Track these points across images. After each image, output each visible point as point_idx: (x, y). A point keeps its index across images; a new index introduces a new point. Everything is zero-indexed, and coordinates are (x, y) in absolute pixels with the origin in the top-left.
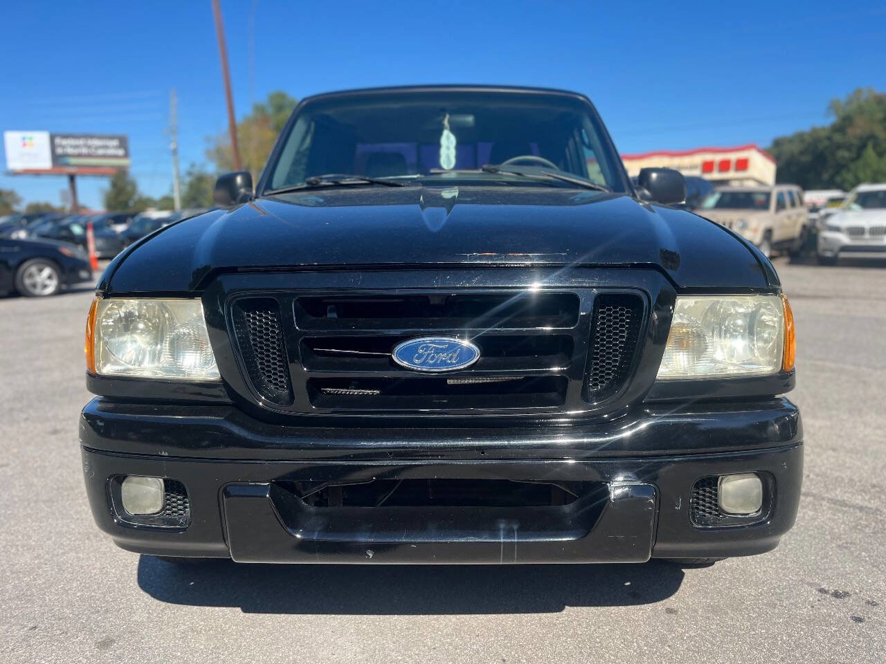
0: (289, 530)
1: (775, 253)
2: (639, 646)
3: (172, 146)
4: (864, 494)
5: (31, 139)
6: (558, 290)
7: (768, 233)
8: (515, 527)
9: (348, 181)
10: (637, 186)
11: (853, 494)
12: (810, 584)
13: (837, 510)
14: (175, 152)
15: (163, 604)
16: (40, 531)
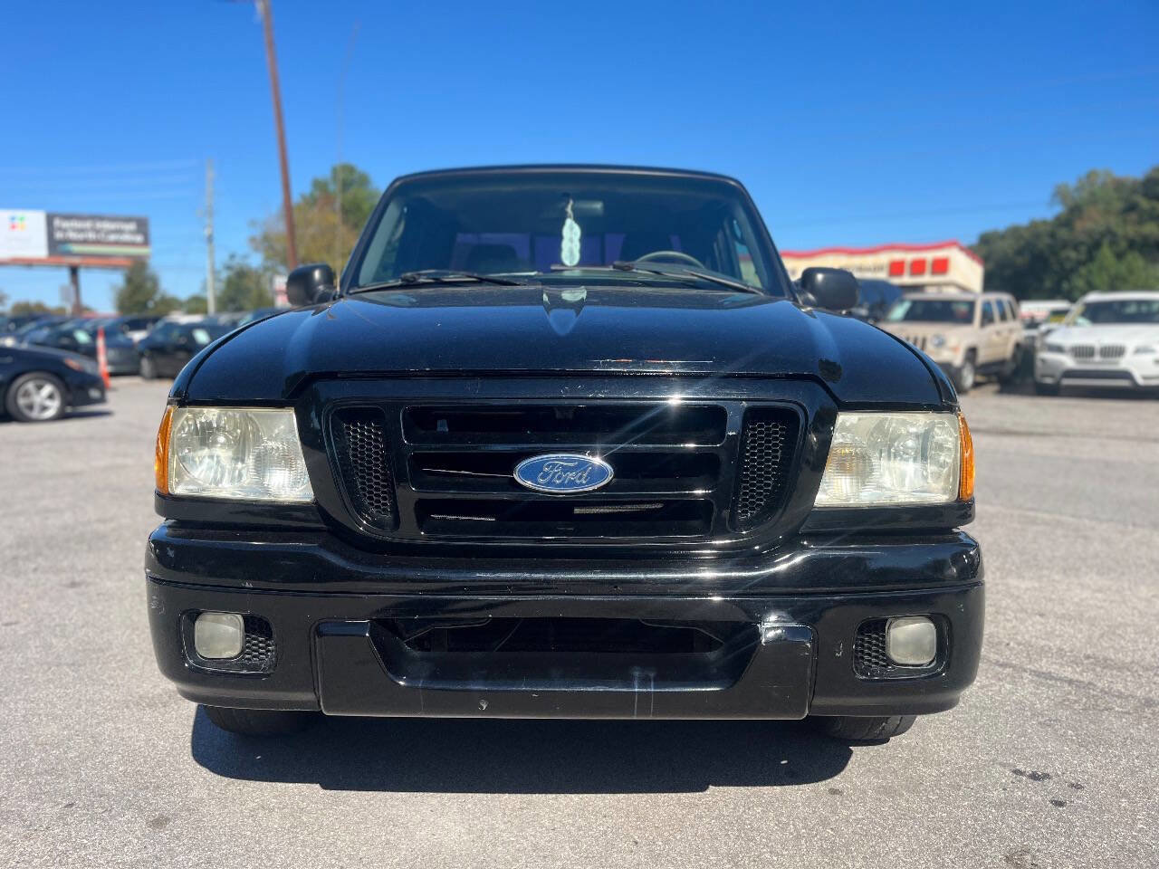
0: (391, 676)
1: (980, 379)
2: (796, 829)
3: (207, 232)
4: (1075, 666)
5: (22, 219)
6: (702, 402)
7: (972, 352)
8: (652, 675)
9: (451, 278)
10: (800, 288)
11: (1062, 665)
12: (1003, 765)
13: (1041, 683)
14: (210, 239)
15: (226, 780)
16: (67, 698)
